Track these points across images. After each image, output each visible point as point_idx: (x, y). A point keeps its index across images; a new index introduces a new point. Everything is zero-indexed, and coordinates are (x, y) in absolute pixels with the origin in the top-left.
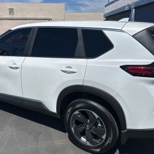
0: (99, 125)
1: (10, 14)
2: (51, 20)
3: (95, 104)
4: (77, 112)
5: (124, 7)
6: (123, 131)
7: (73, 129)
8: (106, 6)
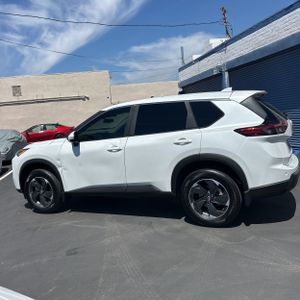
0: (221, 194)
1: (14, 95)
2: (88, 98)
3: (215, 172)
4: (196, 184)
5: (212, 70)
6: (246, 192)
7: (192, 205)
8: (180, 70)
